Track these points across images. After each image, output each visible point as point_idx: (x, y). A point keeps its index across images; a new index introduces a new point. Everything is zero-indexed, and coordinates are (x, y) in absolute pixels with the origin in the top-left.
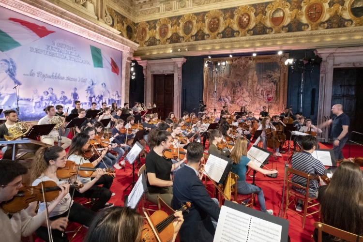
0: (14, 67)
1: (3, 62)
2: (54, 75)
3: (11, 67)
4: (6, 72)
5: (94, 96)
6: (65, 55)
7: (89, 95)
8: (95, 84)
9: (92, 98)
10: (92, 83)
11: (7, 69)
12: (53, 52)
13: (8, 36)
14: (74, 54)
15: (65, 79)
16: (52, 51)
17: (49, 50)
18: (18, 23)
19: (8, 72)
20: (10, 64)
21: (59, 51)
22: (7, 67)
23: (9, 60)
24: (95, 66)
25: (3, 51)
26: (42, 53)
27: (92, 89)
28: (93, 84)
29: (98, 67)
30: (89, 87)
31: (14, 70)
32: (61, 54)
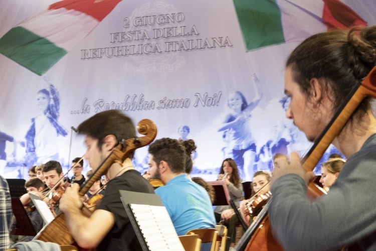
0: (56, 100)
1: (42, 95)
2: (130, 101)
3: (52, 102)
4: (45, 114)
5: (252, 147)
6: (153, 43)
7: (232, 144)
8: (253, 105)
9: (243, 151)
10: (240, 102)
11: (45, 107)
12: (127, 44)
13: (48, 43)
14: (179, 31)
15: (157, 105)
16: (123, 44)
17: (117, 44)
18: (63, 9)
19: (48, 114)
20: (51, 96)
21: (141, 36)
22: (45, 103)
23: (48, 90)
24: (250, 46)
25: (40, 75)
26: (104, 56)
27: (242, 122)
28: (244, 107)
29: (263, 44)
30: (231, 119)
31: (56, 107)
32: (146, 42)
